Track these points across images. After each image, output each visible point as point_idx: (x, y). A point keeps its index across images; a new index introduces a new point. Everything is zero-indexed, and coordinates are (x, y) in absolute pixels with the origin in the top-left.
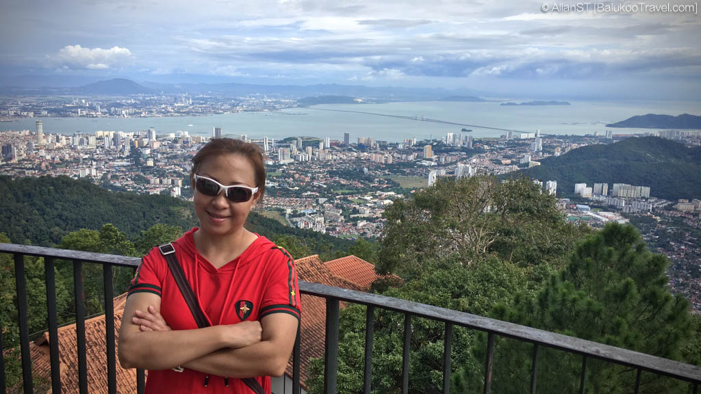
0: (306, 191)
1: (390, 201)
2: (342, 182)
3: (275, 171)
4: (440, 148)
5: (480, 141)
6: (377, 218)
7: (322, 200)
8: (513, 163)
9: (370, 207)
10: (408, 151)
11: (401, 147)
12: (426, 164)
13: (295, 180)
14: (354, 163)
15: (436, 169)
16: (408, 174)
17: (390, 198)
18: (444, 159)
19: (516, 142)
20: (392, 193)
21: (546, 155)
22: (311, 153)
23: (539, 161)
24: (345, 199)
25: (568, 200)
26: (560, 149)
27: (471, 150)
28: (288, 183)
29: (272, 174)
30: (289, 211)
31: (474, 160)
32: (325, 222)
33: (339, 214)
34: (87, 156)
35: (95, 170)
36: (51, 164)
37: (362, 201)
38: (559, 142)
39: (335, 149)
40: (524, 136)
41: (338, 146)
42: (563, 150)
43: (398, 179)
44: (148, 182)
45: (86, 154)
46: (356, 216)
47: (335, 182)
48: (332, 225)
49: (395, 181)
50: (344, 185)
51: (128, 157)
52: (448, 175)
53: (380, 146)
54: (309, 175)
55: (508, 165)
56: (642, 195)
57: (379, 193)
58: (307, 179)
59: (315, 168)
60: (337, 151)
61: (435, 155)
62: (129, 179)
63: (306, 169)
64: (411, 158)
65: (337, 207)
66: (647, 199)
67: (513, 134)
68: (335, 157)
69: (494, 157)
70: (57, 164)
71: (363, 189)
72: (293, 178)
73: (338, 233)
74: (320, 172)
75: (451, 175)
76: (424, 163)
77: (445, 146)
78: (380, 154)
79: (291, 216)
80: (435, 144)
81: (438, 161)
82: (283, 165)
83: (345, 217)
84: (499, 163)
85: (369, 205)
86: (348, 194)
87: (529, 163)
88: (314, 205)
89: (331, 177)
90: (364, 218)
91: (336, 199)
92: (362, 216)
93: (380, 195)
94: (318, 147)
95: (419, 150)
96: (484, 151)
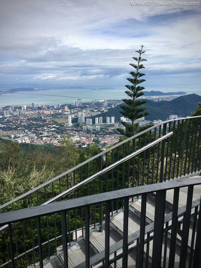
0: (19, 128)
1: (54, 129)
2: (34, 123)
3: (4, 120)
4: (70, 107)
5: (85, 104)
6: (50, 136)
7: (26, 131)
8: (98, 111)
9: (47, 132)
10: (58, 109)
11: (55, 107)
12: (66, 114)
13: (13, 123)
14: (37, 115)
15: (70, 115)
16: (60, 118)
17: (54, 127)
18: (73, 111)
19: (98, 103)
20: (55, 126)
21: (109, 107)
22: (18, 112)
23: (107, 110)
24: (36, 129)
25: (119, 123)
26: (113, 105)
27: (82, 107)
28: (10, 125)
29: (3, 121)
30: (13, 136)
31: (84, 111)
32: (29, 139)
33: (34, 136)
37: (43, 130)
38: (113, 103)
39: (29, 110)
40: (100, 101)
41: (30, 108)
42: (115, 105)
43: (56, 120)
46: (42, 135)
47: (31, 123)
48: (32, 140)
49: (55, 121)
50: (34, 124)
52: (75, 117)
53: (47, 107)
54: (19, 121)
55: (97, 112)
56: (142, 120)
57: (49, 126)
58: (19, 123)
59: (22, 118)
60: (30, 110)
61: (69, 109)
63: (17, 118)
64: (60, 111)
65: (33, 133)
66: (144, 121)
67: (97, 100)
68: (29, 113)
69: (91, 109)
71: (43, 125)
72: (12, 122)
73: (35, 143)
74: (23, 119)
75: (76, 117)
76: (65, 113)
77: (72, 106)
78: (47, 110)
79: (14, 138)
80: (69, 105)
81: (71, 112)
82: (7, 117)
83: (37, 136)
84: (93, 111)
85: (46, 131)
86: (37, 127)
87: (104, 111)
88: (23, 133)
89: (29, 121)
90: (45, 136)
91: (32, 130)
92: (44, 135)
93: (50, 127)
94: (21, 109)
95: (63, 108)
96: (87, 107)
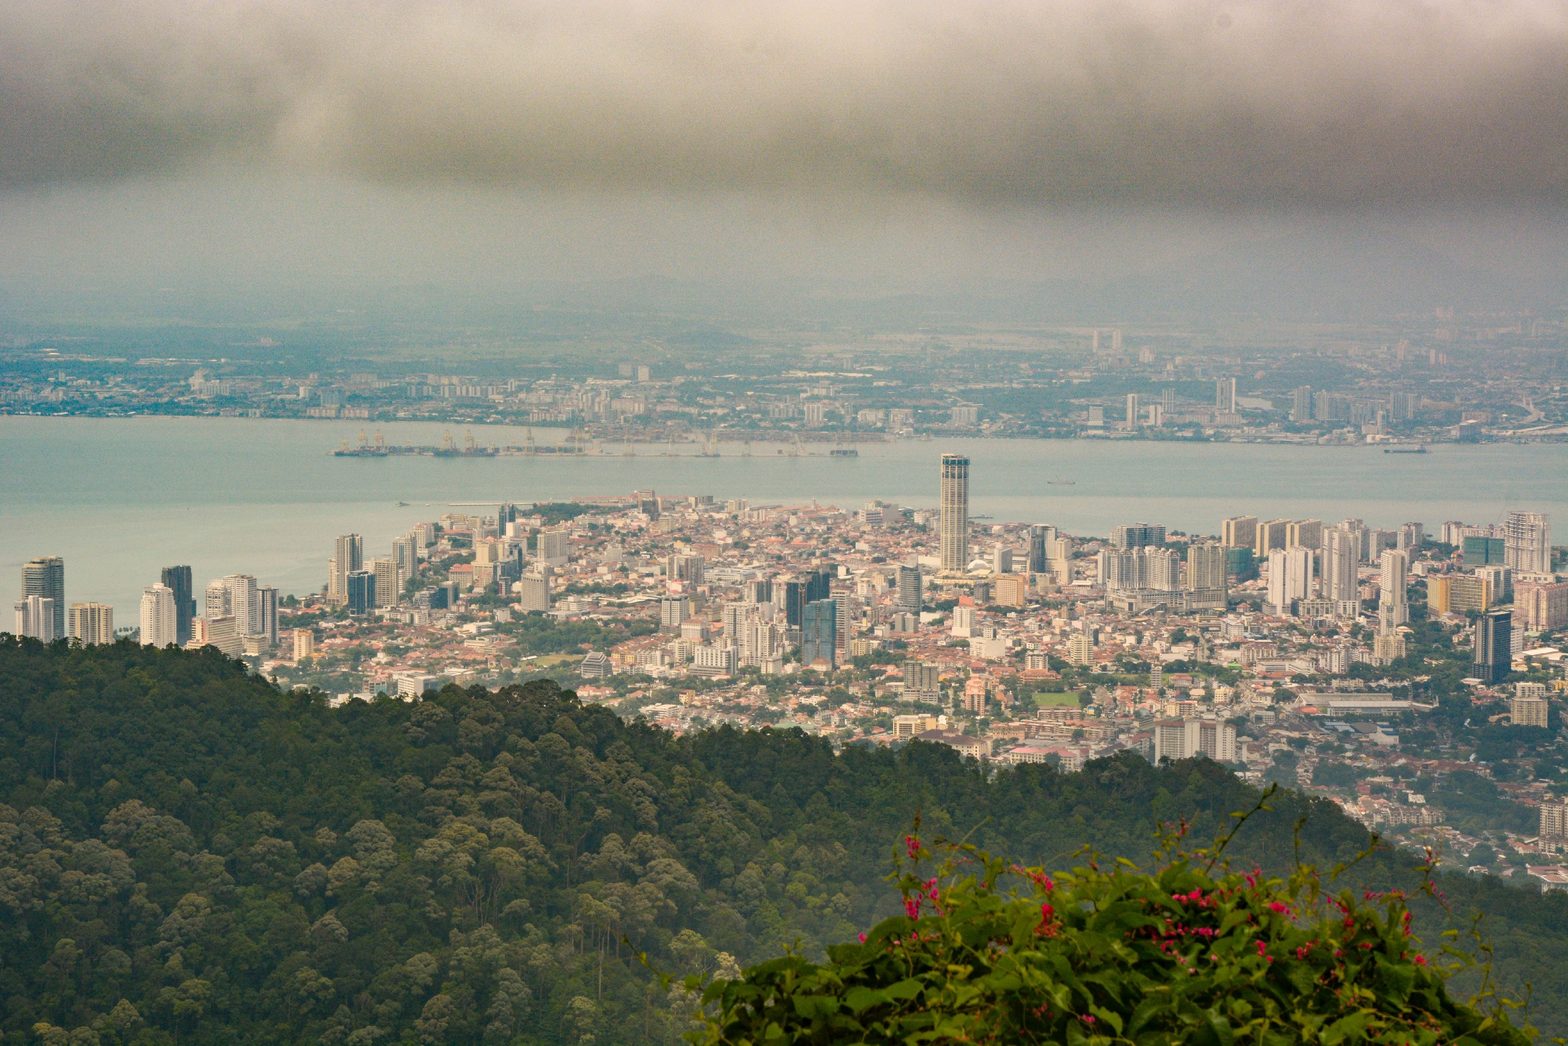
34: (1181, 653)
35: (1230, 732)
36: (1010, 683)
44: (1528, 822)
45: (1178, 638)
51: (1397, 668)
62: (1420, 799)
70: (1044, 687)
